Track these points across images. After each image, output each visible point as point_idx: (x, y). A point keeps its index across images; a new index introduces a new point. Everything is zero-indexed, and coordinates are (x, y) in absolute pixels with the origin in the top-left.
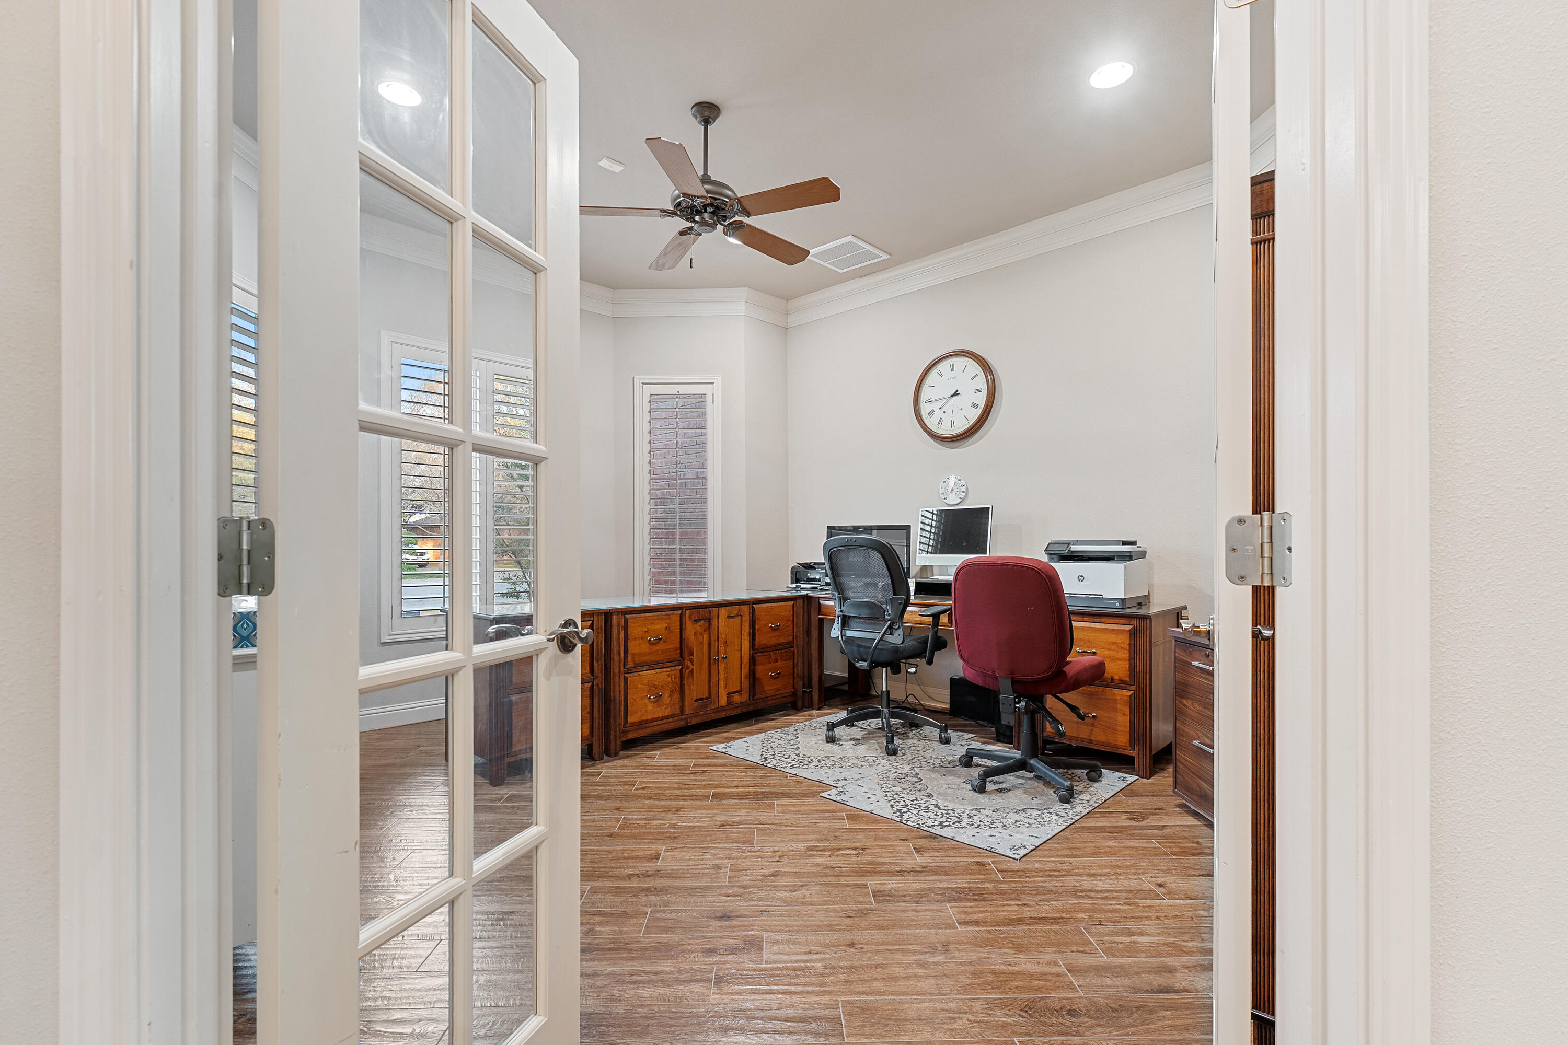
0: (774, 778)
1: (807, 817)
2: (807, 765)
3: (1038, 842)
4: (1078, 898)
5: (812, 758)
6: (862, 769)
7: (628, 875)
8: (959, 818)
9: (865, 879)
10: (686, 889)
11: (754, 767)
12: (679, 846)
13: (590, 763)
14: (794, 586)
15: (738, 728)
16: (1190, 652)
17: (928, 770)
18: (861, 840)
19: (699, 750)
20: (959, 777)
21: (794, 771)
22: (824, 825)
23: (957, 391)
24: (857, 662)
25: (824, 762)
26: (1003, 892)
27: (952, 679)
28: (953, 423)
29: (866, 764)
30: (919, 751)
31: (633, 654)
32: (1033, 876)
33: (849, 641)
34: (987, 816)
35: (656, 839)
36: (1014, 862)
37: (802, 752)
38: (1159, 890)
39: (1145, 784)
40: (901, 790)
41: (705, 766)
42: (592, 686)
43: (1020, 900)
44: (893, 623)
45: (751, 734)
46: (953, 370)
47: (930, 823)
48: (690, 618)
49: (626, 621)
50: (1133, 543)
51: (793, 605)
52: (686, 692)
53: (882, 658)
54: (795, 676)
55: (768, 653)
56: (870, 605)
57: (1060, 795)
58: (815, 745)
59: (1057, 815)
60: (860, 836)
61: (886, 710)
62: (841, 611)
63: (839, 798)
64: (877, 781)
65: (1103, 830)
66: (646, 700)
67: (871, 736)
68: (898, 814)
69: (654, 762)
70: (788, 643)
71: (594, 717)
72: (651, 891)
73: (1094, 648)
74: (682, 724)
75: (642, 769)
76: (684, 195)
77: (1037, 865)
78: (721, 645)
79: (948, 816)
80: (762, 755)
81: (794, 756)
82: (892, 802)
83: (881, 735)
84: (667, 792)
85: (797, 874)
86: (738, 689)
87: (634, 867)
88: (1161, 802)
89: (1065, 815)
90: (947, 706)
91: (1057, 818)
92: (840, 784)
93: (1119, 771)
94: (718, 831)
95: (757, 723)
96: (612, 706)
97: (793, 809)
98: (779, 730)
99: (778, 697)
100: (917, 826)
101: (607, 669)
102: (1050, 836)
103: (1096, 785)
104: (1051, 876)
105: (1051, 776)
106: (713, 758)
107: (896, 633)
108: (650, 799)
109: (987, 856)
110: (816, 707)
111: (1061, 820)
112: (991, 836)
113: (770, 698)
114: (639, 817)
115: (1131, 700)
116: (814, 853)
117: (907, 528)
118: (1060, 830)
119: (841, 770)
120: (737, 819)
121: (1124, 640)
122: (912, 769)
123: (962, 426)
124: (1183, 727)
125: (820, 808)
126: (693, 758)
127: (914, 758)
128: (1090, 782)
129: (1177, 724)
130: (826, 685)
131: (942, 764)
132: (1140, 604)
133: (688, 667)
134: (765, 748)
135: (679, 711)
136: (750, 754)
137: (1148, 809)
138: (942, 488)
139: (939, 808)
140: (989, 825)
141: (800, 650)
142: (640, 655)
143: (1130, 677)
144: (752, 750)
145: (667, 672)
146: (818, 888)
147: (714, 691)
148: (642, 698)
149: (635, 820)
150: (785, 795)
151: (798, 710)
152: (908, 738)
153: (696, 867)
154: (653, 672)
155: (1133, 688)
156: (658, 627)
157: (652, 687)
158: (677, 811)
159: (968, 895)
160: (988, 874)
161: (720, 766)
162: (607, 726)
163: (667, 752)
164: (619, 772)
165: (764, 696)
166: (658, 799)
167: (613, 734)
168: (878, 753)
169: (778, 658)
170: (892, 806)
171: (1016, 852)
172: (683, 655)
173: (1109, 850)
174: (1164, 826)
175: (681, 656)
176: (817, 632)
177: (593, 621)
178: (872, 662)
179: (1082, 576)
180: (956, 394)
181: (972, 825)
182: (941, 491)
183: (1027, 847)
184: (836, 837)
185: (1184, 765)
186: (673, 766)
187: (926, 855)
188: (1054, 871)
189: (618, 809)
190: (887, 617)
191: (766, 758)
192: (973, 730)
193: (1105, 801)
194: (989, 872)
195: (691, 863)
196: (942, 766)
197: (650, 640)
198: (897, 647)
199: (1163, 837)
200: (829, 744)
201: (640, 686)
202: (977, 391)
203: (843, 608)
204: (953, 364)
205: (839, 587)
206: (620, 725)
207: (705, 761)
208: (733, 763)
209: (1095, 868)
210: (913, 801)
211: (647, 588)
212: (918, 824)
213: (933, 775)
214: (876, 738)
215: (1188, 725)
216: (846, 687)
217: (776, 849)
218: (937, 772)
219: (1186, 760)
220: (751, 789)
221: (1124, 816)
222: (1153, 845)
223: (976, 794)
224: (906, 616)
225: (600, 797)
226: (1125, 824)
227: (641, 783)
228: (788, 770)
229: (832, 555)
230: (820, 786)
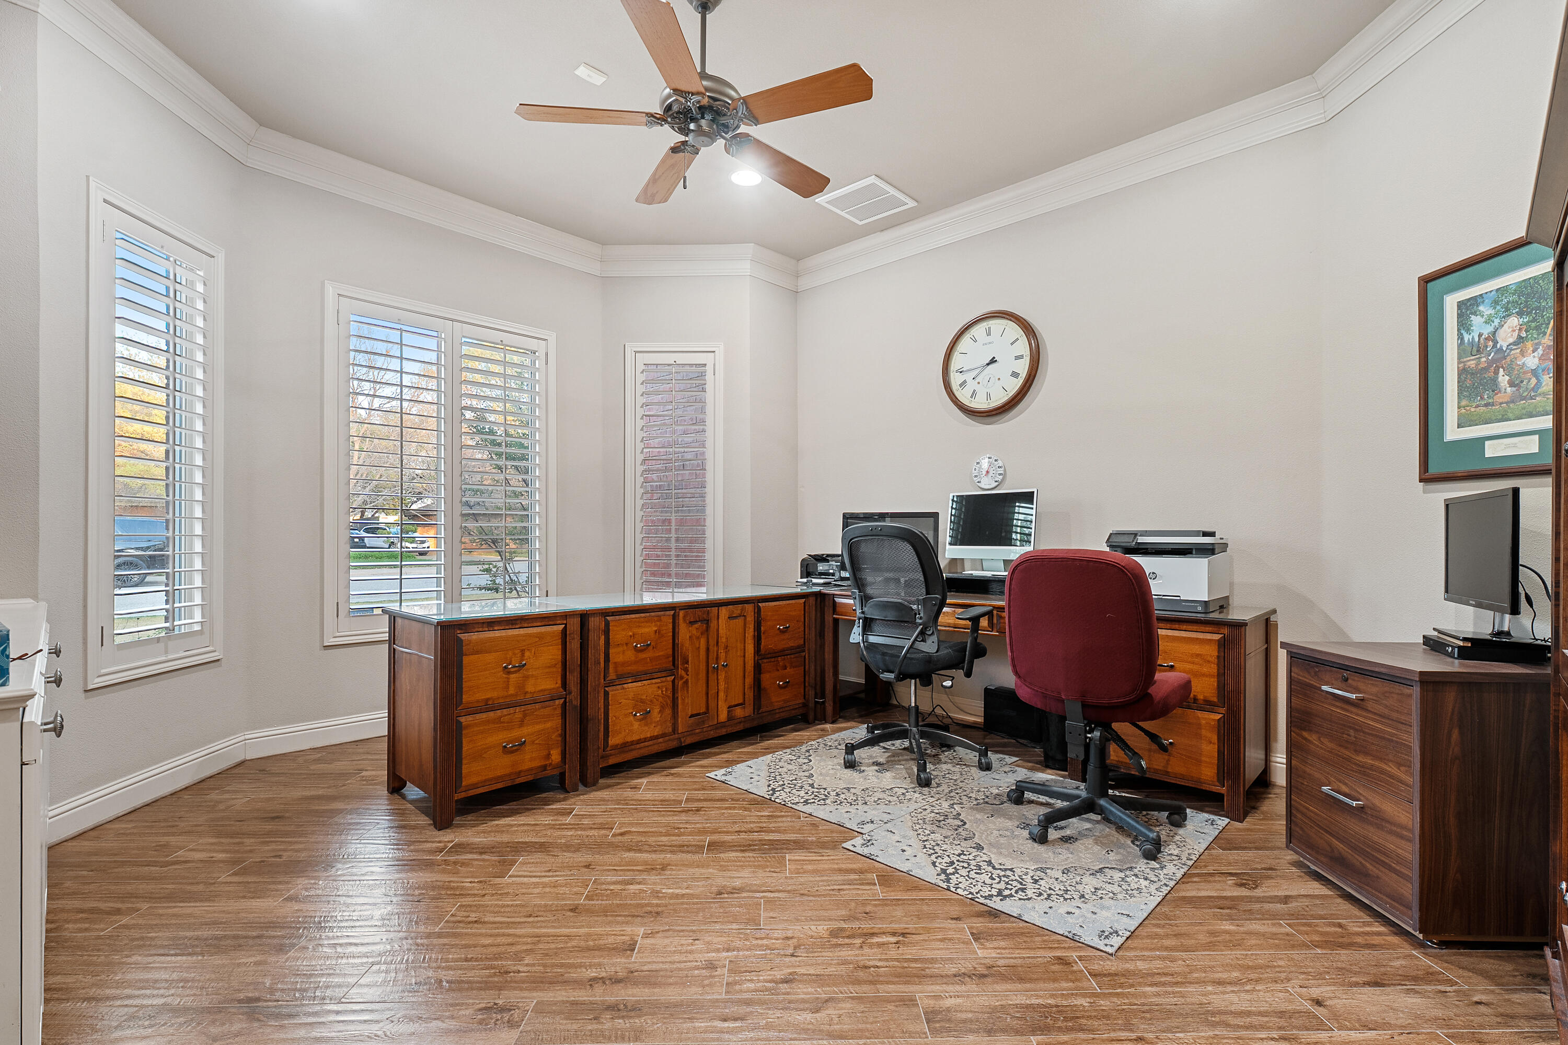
0: (784, 819)
1: (827, 881)
2: (824, 800)
3: (1133, 924)
4: (1212, 1026)
5: (829, 790)
6: (891, 806)
7: (590, 980)
8: (1021, 884)
9: (912, 988)
10: (668, 1006)
11: (759, 802)
12: (662, 928)
13: (562, 796)
14: (805, 580)
15: (740, 748)
16: (1316, 672)
17: (971, 808)
18: (899, 919)
19: (694, 777)
20: (1010, 819)
21: (808, 809)
22: (850, 893)
23: (994, 358)
24: (882, 673)
25: (842, 796)
26: (1105, 1014)
27: (986, 690)
28: (988, 396)
29: (895, 798)
30: (956, 780)
31: (615, 663)
32: (1140, 984)
33: (871, 647)
34: (1057, 879)
35: (633, 916)
36: (1109, 959)
37: (817, 780)
38: (1319, 1011)
39: (1239, 830)
40: (942, 838)
41: (699, 800)
42: (565, 702)
43: (1131, 1031)
44: (926, 628)
45: (755, 755)
46: (989, 334)
47: (986, 891)
48: (684, 620)
49: (607, 624)
50: (1212, 534)
51: (804, 603)
52: (680, 707)
53: (912, 670)
54: (807, 684)
55: (776, 659)
56: (898, 607)
57: (1144, 850)
58: (831, 772)
59: (1146, 879)
60: (899, 912)
61: (915, 729)
62: (863, 613)
63: (866, 851)
64: (910, 824)
65: (1211, 904)
66: (632, 718)
67: (896, 759)
68: (943, 877)
69: (640, 795)
70: (798, 647)
71: (567, 740)
72: (619, 1010)
73: (1172, 660)
74: (674, 744)
75: (623, 804)
76: (676, 91)
77: (1141, 965)
78: (721, 651)
79: (1007, 880)
80: (769, 786)
81: (807, 787)
82: (933, 857)
83: (909, 757)
84: (651, 840)
85: (818, 979)
86: (741, 701)
87: (600, 965)
88: (1268, 857)
89: (1156, 879)
90: (980, 720)
91: (1146, 883)
92: (867, 828)
93: (1203, 811)
94: (714, 903)
95: (762, 740)
96: (590, 725)
97: (810, 867)
98: (788, 751)
99: (786, 709)
100: (970, 896)
101: (583, 682)
102: (1146, 915)
103: (1181, 831)
104: (1164, 984)
105: (1129, 824)
106: (710, 790)
107: (929, 641)
108: (630, 850)
109: (1069, 948)
110: (830, 719)
111: (1153, 888)
112: (1068, 913)
113: (777, 711)
114: (614, 879)
115: (1219, 726)
116: (840, 941)
117: (935, 516)
118: (1155, 905)
119: (866, 808)
120: (738, 883)
121: (1211, 652)
122: (952, 806)
123: (999, 399)
124: (1303, 767)
125: (844, 866)
126: (687, 790)
127: (951, 791)
128: (1172, 828)
129: (1293, 762)
130: (841, 694)
131: (987, 800)
132: (1222, 607)
133: (682, 678)
134: (773, 775)
135: (670, 730)
136: (755, 783)
137: (1257, 869)
138: (975, 469)
139: (994, 868)
140: (1062, 896)
141: (812, 654)
142: (623, 664)
143: (1218, 696)
144: (756, 778)
145: (656, 683)
146: (848, 1005)
147: (712, 704)
148: (626, 715)
149: (609, 883)
150: (799, 845)
151: (809, 724)
152: (940, 762)
153: (682, 965)
154: (639, 684)
155: (1223, 710)
156: (646, 630)
157: (639, 702)
158: (663, 869)
159: (1058, 1019)
160: (1077, 980)
161: (718, 800)
162: (583, 750)
163: (656, 780)
164: (596, 810)
165: (770, 709)
166: (640, 851)
167: (591, 759)
168: (907, 784)
169: (788, 665)
170: (934, 864)
171: (1107, 941)
172: (676, 662)
173: (1227, 937)
174: (1287, 897)
175: (674, 664)
176: (831, 635)
177: (566, 624)
178: (900, 673)
179: (1153, 573)
180: (993, 361)
181: (1040, 894)
182: (975, 473)
183: (1120, 933)
184: (866, 913)
185: (1303, 814)
186: (662, 801)
187: (988, 944)
188: (1165, 974)
189: (587, 866)
190: (918, 621)
191: (773, 790)
192: (1014, 751)
193: (1200, 856)
194: (1076, 977)
195: (677, 958)
196: (987, 803)
197: (636, 646)
198: (930, 657)
199: (1292, 915)
200: (849, 770)
201: (624, 701)
202: (1017, 358)
203: (865, 609)
204: (990, 328)
205: (859, 583)
206: (599, 748)
207: (700, 794)
208: (733, 796)
209: (1219, 969)
210: (959, 855)
211: (638, 582)
212: (970, 893)
213: (978, 816)
214: (904, 762)
215: (1311, 765)
216: (863, 696)
217: (790, 934)
218: (982, 810)
219: (1308, 809)
220: (755, 836)
221: (1231, 881)
222: (1283, 930)
223: (1036, 845)
224: (941, 619)
225: (567, 847)
226: (1235, 894)
227: (622, 825)
228: (800, 807)
229: (852, 546)
230: (841, 832)
